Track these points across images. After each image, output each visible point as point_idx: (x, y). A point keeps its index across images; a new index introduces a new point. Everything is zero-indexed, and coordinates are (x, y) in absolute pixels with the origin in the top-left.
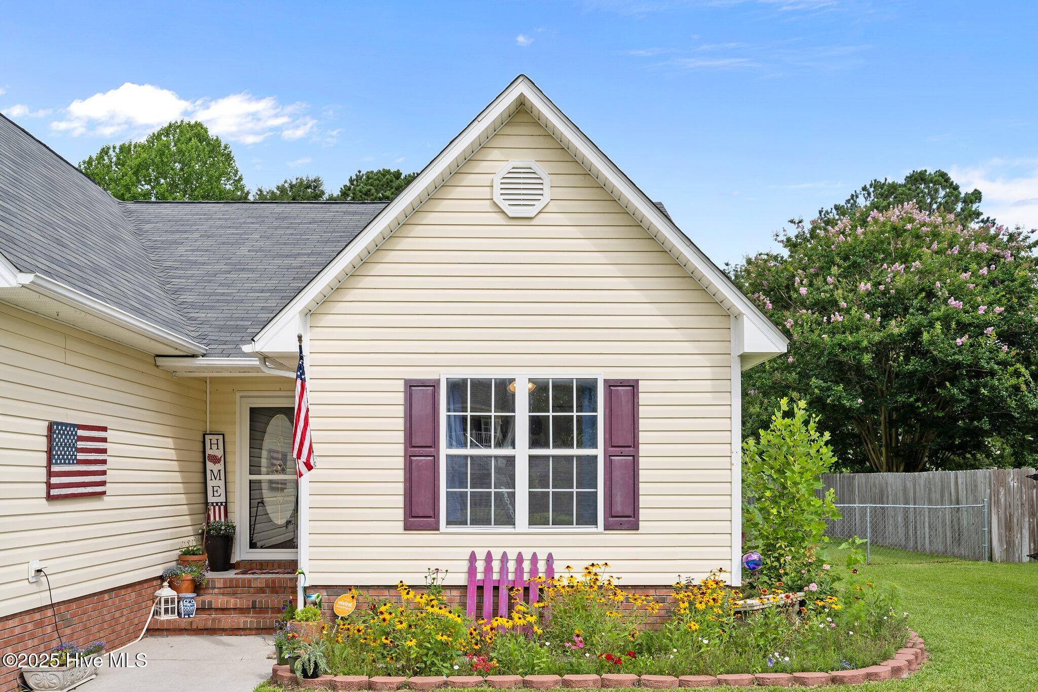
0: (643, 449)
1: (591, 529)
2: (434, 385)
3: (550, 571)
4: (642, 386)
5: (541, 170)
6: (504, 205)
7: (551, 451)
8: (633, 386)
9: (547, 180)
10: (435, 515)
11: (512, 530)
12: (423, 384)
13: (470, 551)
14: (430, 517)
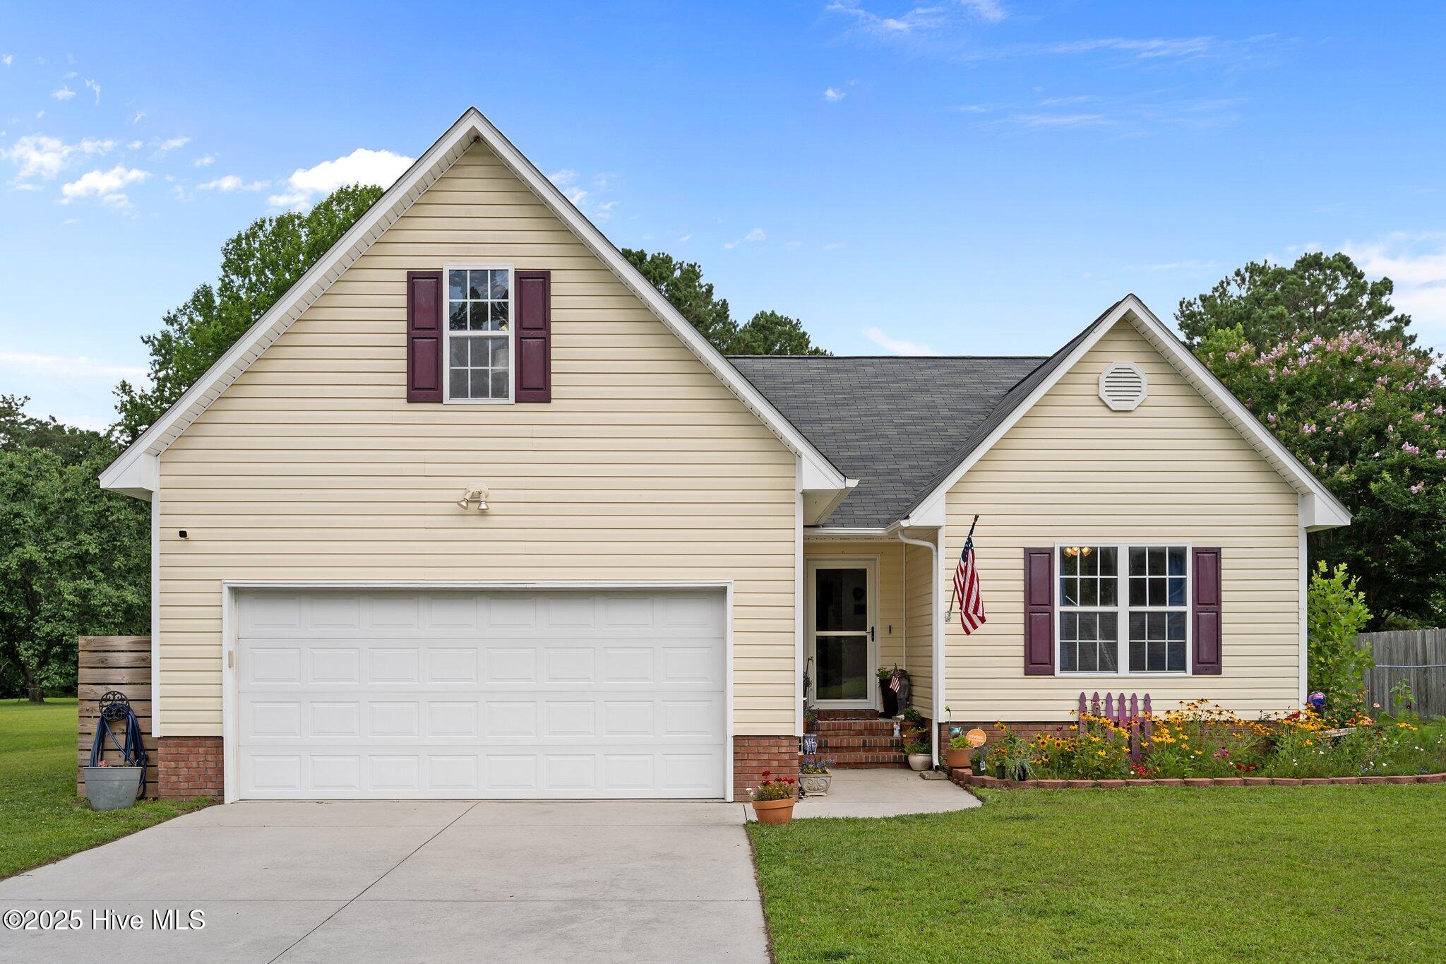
0: (1225, 606)
1: (1181, 674)
2: (1049, 552)
3: (1148, 708)
4: (1224, 553)
5: (1140, 370)
6: (1108, 401)
7: (1147, 608)
8: (1216, 553)
9: (1145, 380)
10: (1051, 662)
11: (1115, 675)
12: (1040, 551)
13: (1080, 692)
14: (1047, 664)
